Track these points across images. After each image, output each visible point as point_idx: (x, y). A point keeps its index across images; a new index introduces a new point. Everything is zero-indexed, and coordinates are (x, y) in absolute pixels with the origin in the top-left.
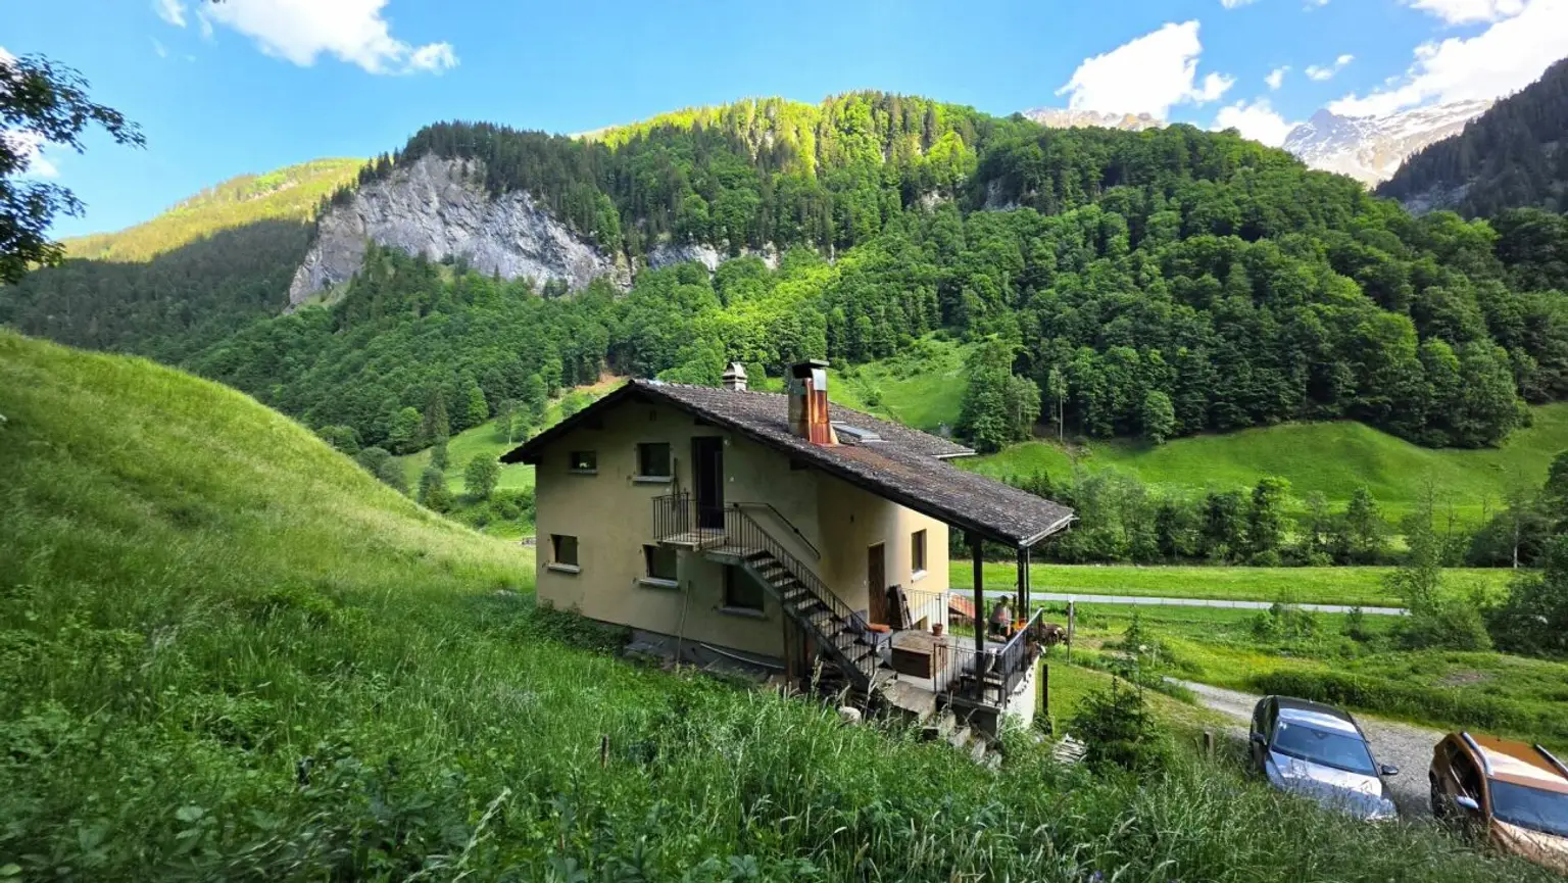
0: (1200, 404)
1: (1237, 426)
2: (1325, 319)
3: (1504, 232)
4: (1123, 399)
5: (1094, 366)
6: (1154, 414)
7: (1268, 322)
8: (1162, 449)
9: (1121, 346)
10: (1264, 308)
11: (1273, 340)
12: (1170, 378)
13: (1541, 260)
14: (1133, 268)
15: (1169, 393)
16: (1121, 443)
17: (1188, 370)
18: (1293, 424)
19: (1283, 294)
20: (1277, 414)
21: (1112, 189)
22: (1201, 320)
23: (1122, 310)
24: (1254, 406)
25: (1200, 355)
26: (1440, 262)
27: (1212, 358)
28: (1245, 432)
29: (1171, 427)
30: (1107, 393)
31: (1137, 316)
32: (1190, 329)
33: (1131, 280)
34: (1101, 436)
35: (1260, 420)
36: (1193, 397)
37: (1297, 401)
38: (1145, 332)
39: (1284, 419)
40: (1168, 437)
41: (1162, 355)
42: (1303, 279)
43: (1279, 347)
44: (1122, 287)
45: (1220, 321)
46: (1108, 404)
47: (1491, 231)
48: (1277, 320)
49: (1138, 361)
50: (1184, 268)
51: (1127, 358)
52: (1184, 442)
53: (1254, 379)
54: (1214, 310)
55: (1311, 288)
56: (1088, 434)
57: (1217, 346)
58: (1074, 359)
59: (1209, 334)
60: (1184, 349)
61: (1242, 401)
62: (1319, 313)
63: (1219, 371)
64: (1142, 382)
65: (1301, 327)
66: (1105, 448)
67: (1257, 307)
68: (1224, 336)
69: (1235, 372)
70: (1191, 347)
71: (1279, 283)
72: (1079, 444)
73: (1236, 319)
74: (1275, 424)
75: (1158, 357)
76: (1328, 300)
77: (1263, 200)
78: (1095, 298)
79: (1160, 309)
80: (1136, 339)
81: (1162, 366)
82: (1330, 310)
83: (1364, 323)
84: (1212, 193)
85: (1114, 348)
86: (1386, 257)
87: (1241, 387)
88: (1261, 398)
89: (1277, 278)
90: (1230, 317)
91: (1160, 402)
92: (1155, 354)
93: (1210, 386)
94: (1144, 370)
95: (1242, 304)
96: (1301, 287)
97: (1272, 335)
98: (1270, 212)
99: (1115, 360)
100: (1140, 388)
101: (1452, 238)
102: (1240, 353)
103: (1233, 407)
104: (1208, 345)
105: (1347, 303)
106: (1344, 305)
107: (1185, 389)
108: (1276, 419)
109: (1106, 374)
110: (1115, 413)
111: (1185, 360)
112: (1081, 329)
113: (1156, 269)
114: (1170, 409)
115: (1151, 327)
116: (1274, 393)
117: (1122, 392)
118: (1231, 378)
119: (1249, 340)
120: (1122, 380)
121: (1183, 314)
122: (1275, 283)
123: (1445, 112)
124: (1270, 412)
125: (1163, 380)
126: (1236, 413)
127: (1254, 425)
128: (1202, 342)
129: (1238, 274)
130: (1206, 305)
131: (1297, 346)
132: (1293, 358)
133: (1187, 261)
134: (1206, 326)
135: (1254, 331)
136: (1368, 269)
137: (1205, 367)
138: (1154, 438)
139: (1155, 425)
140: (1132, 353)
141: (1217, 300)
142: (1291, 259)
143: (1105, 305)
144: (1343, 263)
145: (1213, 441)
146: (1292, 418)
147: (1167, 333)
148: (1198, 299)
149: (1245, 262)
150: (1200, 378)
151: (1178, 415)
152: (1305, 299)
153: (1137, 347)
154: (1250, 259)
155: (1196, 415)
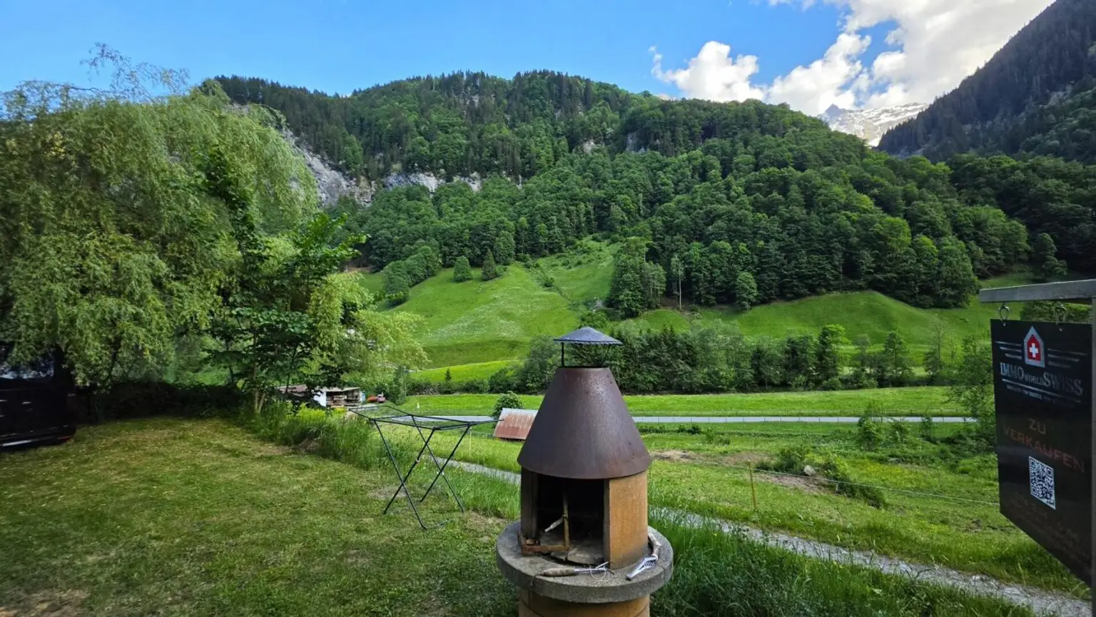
0: (773, 280)
1: (798, 296)
2: (853, 222)
3: (956, 170)
4: (722, 277)
5: (702, 255)
6: (743, 288)
7: (815, 221)
8: (749, 314)
9: (720, 240)
10: (813, 215)
11: (820, 236)
12: (753, 263)
13: (978, 187)
14: (725, 189)
15: (754, 274)
16: (721, 309)
17: (765, 257)
18: (836, 294)
19: (825, 206)
20: (825, 287)
21: (710, 141)
22: (772, 222)
23: (719, 216)
24: (810, 281)
25: (773, 247)
26: (919, 188)
27: (780, 248)
28: (803, 300)
29: (755, 297)
30: (711, 274)
31: (730, 220)
32: (765, 229)
33: (725, 196)
34: (708, 305)
35: (813, 291)
36: (769, 276)
37: (836, 278)
38: (735, 231)
39: (829, 291)
40: (753, 304)
41: (747, 247)
42: (837, 195)
43: (824, 241)
44: (719, 201)
45: (784, 224)
46: (712, 281)
47: (947, 168)
48: (822, 223)
49: (732, 252)
50: (759, 189)
51: (724, 249)
52: (764, 307)
53: (809, 262)
54: (781, 216)
55: (843, 201)
56: (700, 304)
57: (783, 240)
58: (688, 250)
59: (778, 232)
60: (762, 243)
61: (801, 277)
62: (848, 218)
63: (785, 258)
64: (735, 266)
65: (838, 227)
66: (710, 312)
67: (808, 214)
68: (788, 234)
69: (795, 258)
70: (767, 241)
71: (822, 197)
72: (692, 310)
73: (796, 222)
74: (823, 294)
75: (745, 249)
76: (854, 209)
77: (806, 148)
78: (701, 209)
79: (746, 216)
80: (729, 236)
81: (748, 254)
82: (855, 216)
83: (877, 224)
84: (774, 144)
85: (715, 242)
86: (886, 183)
87: (800, 268)
88: (814, 276)
89: (820, 195)
90: (791, 220)
91: (746, 278)
92: (742, 246)
93: (779, 268)
94: (737, 255)
95: (799, 212)
96: (836, 201)
97: (819, 233)
98: (811, 156)
99: (715, 250)
100: (733, 270)
101: (924, 172)
102: (799, 245)
103: (796, 283)
104: (777, 240)
105: (865, 211)
106: (865, 213)
107: (763, 270)
108: (824, 290)
109: (710, 260)
110: (717, 288)
111: (762, 250)
112: (692, 230)
113: (741, 190)
114: (754, 285)
115: (739, 227)
116: (822, 272)
117: (722, 273)
118: (793, 262)
119: (804, 236)
120: (721, 264)
121: (760, 219)
122: (820, 198)
123: (903, 109)
124: (819, 285)
125: (749, 264)
126: (797, 286)
127: (809, 295)
128: (772, 238)
129: (794, 191)
130: (775, 213)
131: (836, 240)
132: (834, 248)
133: (761, 184)
134: (776, 227)
135: (807, 230)
136: (876, 191)
137: (776, 255)
138: (744, 305)
139: (744, 295)
140: (727, 245)
141: (782, 209)
142: (829, 182)
143: (708, 213)
144: (861, 186)
145: (781, 305)
146: (834, 290)
147: (750, 232)
148: (770, 209)
149: (799, 185)
150: (773, 262)
151: (758, 289)
152: (839, 209)
153: (731, 241)
154: (802, 182)
155: (771, 288)
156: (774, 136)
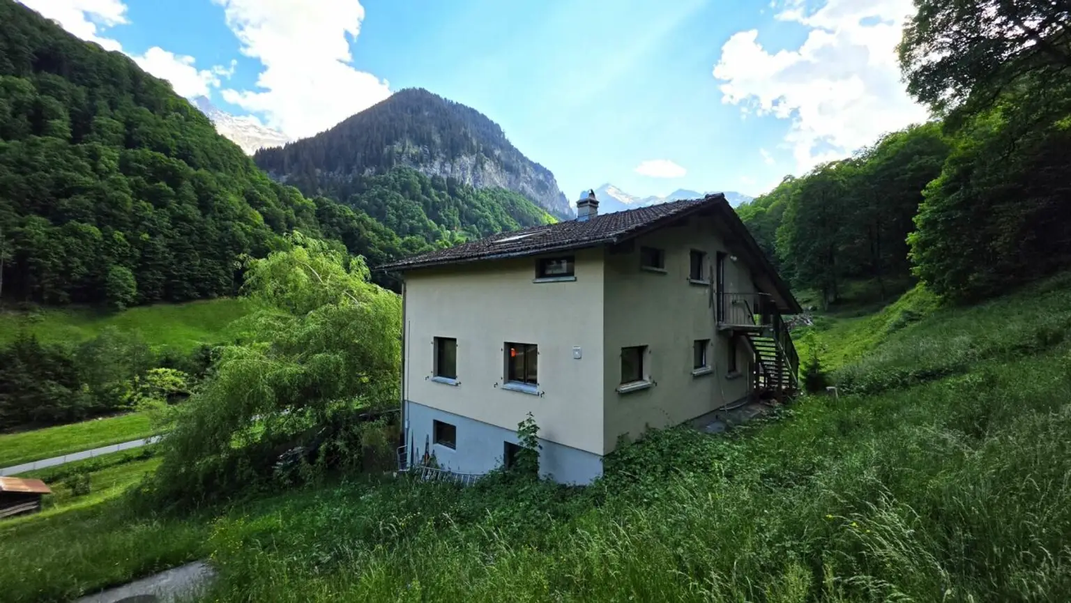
0: (159, 280)
1: (188, 299)
2: (247, 234)
3: (319, 207)
4: (84, 269)
5: (49, 235)
6: (119, 287)
7: (211, 227)
8: (123, 315)
9: (82, 222)
10: (209, 218)
11: (215, 241)
12: (132, 257)
13: (331, 224)
14: (90, 156)
15: (134, 270)
16: (75, 310)
17: (149, 252)
18: (225, 299)
19: (221, 212)
20: (216, 292)
21: (50, 76)
22: (161, 216)
23: (83, 190)
24: (202, 285)
25: (160, 243)
26: (296, 215)
27: (169, 246)
28: (192, 303)
29: (134, 297)
30: (66, 263)
31: (100, 200)
32: (152, 220)
33: (89, 167)
34: (54, 303)
35: (205, 295)
36: (153, 274)
37: (228, 284)
38: (107, 215)
39: (220, 295)
40: (129, 305)
41: (125, 237)
42: (233, 205)
43: (218, 246)
44: (79, 169)
45: (177, 220)
46: (67, 272)
47: (314, 204)
48: (217, 228)
49: (101, 239)
50: (139, 172)
51: (88, 233)
52: (144, 309)
53: (201, 265)
54: (172, 211)
55: (238, 212)
56: (42, 302)
57: (173, 237)
58: (22, 225)
59: (167, 228)
60: (146, 236)
61: (193, 280)
62: (243, 229)
63: (175, 256)
64: (105, 257)
65: (233, 235)
66: (60, 314)
67: (204, 215)
68: (179, 232)
69: (187, 259)
70: (152, 234)
71: (218, 203)
72: (24, 310)
73: (190, 222)
74: (213, 298)
75: (123, 240)
76: (248, 222)
77: (192, 141)
78: (46, 171)
79: (125, 200)
80: (97, 219)
81: (125, 246)
82: (249, 228)
83: (268, 240)
84: (153, 122)
85: (73, 223)
86: (273, 204)
87: (192, 270)
88: (206, 280)
89: (217, 200)
90: (184, 218)
91: (123, 275)
92: (118, 235)
93: (166, 267)
94: (108, 245)
95: (194, 212)
96: (232, 210)
97: (214, 237)
98: (197, 152)
99: (75, 233)
100: (103, 261)
101: (299, 203)
102: (192, 246)
103: (186, 284)
104: (166, 236)
105: (256, 226)
106: (256, 227)
107: (146, 267)
108: (216, 295)
109: (65, 244)
110: (75, 282)
111: (146, 244)
112: (28, 196)
113: (114, 164)
114: (133, 283)
115: (114, 211)
116: (215, 276)
117: (83, 263)
118: (185, 263)
119: (198, 238)
120: (84, 253)
121: (145, 209)
122: (215, 203)
124: (212, 290)
125: (126, 257)
126: (187, 289)
127: (199, 299)
128: (162, 233)
129: (187, 189)
130: (163, 206)
131: (230, 247)
132: (228, 255)
133: (143, 166)
134: (166, 222)
135: (202, 232)
136: (264, 209)
137: (164, 252)
138: (117, 305)
139: (119, 294)
140: (95, 230)
141: (173, 204)
142: (223, 189)
143: (60, 182)
144: (253, 201)
145: (168, 308)
146: (225, 295)
147: (130, 220)
148: (158, 200)
149: (193, 183)
150: (159, 260)
151: (139, 288)
152: (234, 218)
153: (100, 226)
154: (196, 181)
155: (154, 288)
156: (152, 112)
